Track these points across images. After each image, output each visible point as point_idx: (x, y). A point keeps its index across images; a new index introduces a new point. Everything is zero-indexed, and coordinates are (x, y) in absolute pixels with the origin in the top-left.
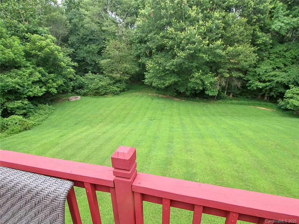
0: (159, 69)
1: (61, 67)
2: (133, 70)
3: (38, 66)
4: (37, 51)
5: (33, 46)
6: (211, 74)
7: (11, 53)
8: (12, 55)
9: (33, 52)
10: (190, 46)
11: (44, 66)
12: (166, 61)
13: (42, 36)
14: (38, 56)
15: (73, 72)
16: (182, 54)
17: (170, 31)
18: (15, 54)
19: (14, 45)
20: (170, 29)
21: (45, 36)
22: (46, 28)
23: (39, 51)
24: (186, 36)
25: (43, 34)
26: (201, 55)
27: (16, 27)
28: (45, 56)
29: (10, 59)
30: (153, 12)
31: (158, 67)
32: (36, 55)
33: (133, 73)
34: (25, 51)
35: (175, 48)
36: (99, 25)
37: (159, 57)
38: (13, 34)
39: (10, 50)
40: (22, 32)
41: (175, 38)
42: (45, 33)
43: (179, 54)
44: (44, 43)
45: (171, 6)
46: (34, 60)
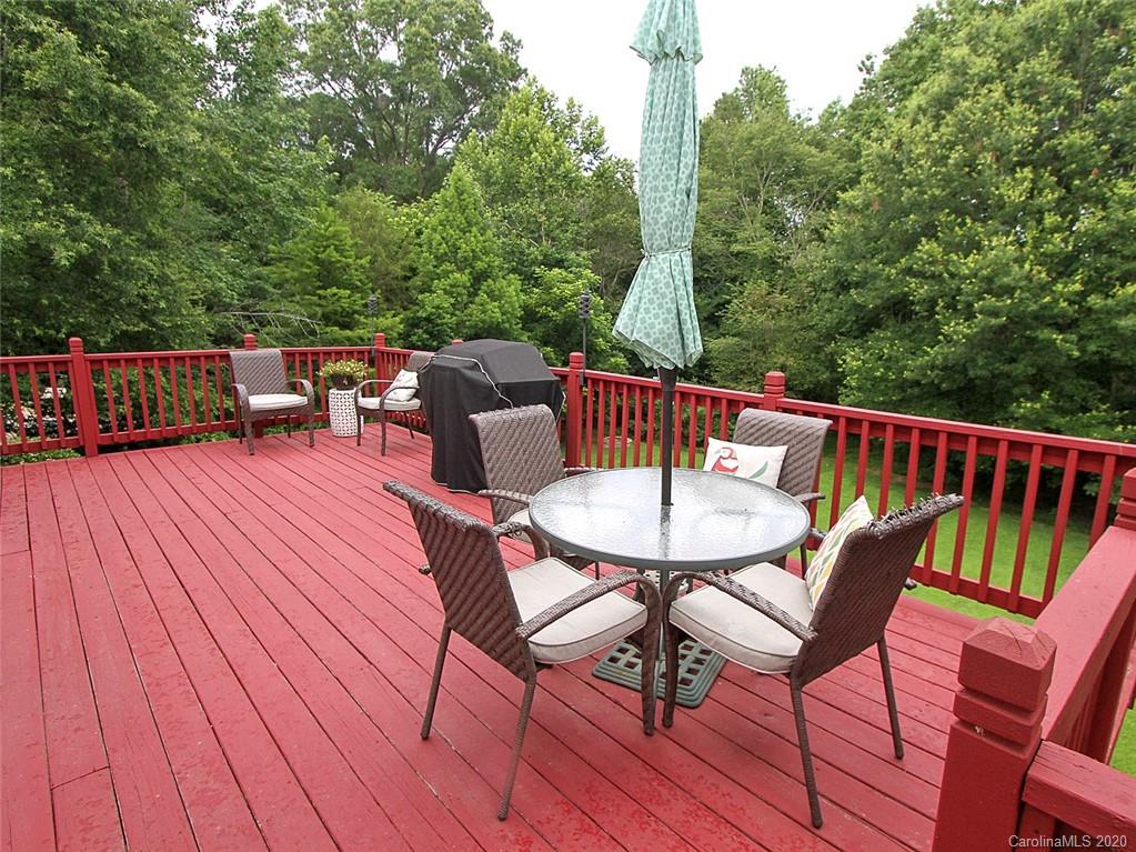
0: (883, 379)
1: (596, 351)
2: (809, 378)
3: (546, 344)
4: (549, 309)
5: (544, 296)
6: (1105, 411)
7: (497, 310)
8: (499, 315)
9: (542, 310)
10: (990, 301)
11: (558, 346)
12: (913, 353)
13: (571, 272)
14: (550, 319)
15: (624, 365)
16: (957, 328)
17: (926, 252)
18: (503, 314)
19: (507, 294)
20: (926, 247)
21: (575, 273)
22: (585, 253)
23: (554, 310)
24: (982, 268)
25: (573, 269)
26: (1045, 334)
27: (522, 253)
28: (565, 322)
29: (493, 323)
30: (880, 195)
31: (882, 370)
32: (545, 316)
33: (806, 386)
34: (525, 308)
35: (938, 309)
36: (723, 238)
37: (888, 339)
38: (514, 271)
39: (496, 304)
40: (533, 263)
41: (941, 275)
42: (579, 266)
43: (946, 327)
44: (568, 289)
45: (936, 173)
46: (540, 330)
